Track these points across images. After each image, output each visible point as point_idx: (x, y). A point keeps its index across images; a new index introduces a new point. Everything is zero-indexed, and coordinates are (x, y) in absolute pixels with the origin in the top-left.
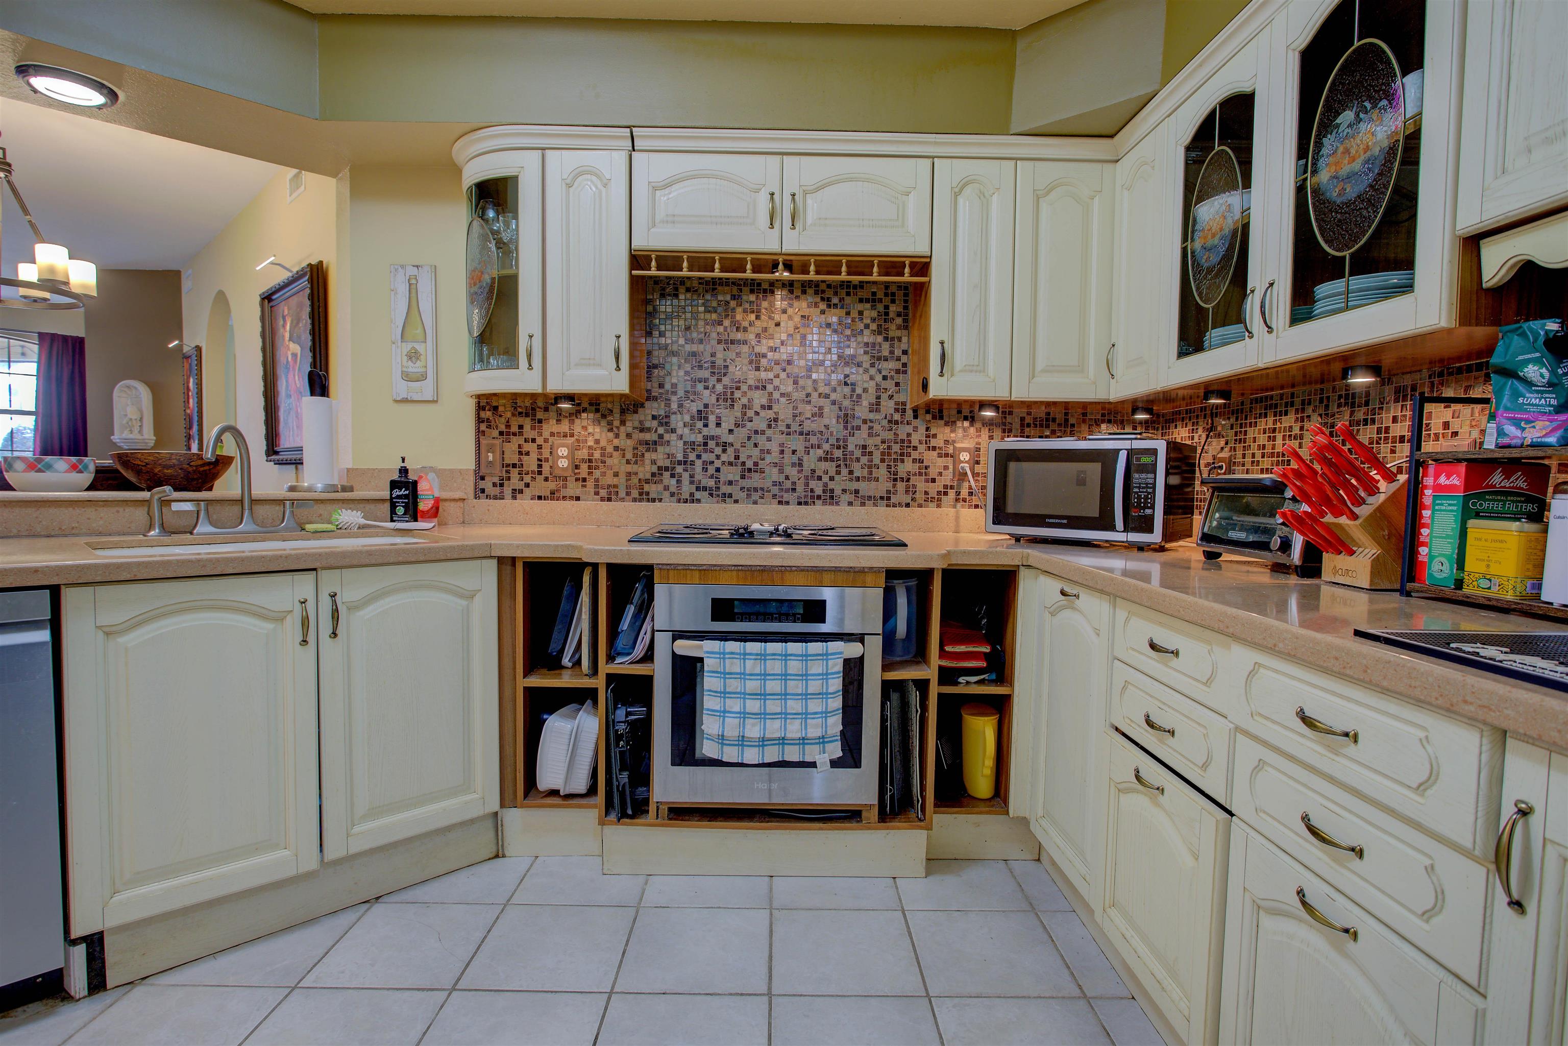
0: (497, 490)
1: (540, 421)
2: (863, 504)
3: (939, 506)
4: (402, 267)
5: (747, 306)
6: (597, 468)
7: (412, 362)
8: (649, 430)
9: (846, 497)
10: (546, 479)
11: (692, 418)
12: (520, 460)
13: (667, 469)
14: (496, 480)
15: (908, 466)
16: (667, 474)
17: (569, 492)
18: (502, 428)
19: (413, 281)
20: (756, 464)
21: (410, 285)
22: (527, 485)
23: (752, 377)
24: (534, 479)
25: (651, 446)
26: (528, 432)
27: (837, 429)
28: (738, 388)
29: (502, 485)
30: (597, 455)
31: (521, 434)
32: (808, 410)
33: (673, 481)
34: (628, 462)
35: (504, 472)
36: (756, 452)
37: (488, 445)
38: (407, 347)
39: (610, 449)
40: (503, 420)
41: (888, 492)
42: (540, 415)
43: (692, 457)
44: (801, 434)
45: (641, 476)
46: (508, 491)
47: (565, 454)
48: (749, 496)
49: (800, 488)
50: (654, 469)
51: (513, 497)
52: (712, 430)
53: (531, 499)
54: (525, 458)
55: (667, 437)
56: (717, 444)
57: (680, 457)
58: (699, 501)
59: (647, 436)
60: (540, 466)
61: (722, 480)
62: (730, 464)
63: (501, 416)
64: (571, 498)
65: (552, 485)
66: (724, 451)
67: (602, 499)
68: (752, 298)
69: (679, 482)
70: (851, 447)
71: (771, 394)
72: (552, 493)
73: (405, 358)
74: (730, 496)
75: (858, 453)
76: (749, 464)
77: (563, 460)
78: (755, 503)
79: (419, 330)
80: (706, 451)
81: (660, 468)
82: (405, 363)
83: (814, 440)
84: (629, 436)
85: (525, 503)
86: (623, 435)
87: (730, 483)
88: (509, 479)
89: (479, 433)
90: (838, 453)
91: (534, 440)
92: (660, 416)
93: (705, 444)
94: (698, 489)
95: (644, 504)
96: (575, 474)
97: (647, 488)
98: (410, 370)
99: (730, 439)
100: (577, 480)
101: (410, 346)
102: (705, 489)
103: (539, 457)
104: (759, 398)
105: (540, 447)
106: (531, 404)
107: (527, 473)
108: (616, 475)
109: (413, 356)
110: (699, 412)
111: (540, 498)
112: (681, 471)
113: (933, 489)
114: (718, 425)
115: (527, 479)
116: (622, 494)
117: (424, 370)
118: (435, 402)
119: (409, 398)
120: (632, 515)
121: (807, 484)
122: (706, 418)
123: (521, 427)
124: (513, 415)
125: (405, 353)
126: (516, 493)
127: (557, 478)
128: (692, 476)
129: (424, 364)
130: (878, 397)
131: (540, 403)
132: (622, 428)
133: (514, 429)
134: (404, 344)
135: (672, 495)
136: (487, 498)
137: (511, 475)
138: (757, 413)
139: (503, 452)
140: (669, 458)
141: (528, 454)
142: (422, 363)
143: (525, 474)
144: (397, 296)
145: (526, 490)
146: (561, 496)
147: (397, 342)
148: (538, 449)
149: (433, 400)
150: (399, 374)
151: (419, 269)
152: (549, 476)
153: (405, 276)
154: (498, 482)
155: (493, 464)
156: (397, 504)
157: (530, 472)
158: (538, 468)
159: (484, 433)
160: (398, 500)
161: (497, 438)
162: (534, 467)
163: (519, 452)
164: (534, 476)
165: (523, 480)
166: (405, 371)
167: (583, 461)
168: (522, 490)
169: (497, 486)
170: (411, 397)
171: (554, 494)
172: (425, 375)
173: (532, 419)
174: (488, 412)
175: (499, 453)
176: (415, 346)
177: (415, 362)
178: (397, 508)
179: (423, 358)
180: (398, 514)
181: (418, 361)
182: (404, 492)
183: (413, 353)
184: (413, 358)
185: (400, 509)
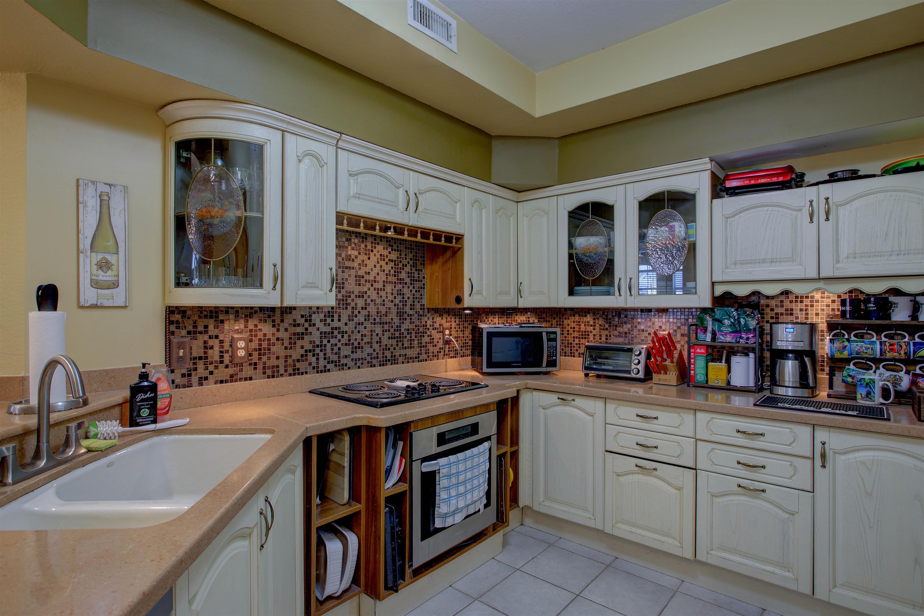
0: (185, 380)
1: (222, 322)
2: (408, 362)
3: (438, 359)
4: (93, 183)
5: (353, 245)
6: (264, 354)
7: (103, 271)
8: (299, 325)
9: (401, 359)
10: (227, 367)
11: (325, 316)
12: (205, 353)
13: (310, 351)
14: (184, 371)
15: (426, 339)
16: (310, 354)
17: (244, 375)
18: (191, 328)
19: (106, 198)
20: (359, 343)
21: (101, 201)
22: (211, 373)
23: (357, 290)
24: (216, 367)
25: (300, 336)
26: (212, 330)
27: (396, 320)
28: (350, 297)
29: (190, 375)
30: (265, 345)
31: (206, 332)
32: (383, 310)
33: (314, 359)
34: (286, 348)
35: (191, 364)
36: (359, 336)
37: (178, 343)
38: (97, 257)
39: (273, 340)
40: (191, 322)
41: (418, 354)
42: (221, 317)
43: (325, 341)
44: (380, 324)
45: (294, 357)
46: (195, 380)
47: (243, 346)
48: (356, 364)
49: (380, 356)
50: (302, 352)
51: (199, 383)
52: (336, 324)
53: (215, 383)
54: (210, 352)
55: (310, 329)
56: (339, 333)
57: (318, 343)
58: (329, 370)
59: (300, 330)
60: (222, 357)
61: (342, 355)
62: (346, 344)
63: (189, 318)
64: (246, 379)
65: (231, 371)
66: (343, 337)
67: (269, 377)
68: (356, 241)
69: (318, 359)
70: (403, 330)
71: (366, 300)
72: (232, 376)
73: (95, 268)
74: (346, 365)
75: (405, 333)
76: (356, 344)
77: (241, 351)
78: (359, 367)
79: (111, 242)
80: (332, 337)
81: (306, 351)
82: (95, 272)
83: (386, 327)
84: (286, 330)
85: (210, 387)
86: (282, 329)
87: (346, 357)
88: (196, 369)
89: (169, 334)
90: (397, 334)
91: (217, 337)
92: (306, 315)
93: (333, 333)
94: (328, 363)
95: (297, 376)
96: (249, 360)
97: (298, 365)
98: (101, 278)
99: (345, 328)
100: (250, 364)
101: (100, 256)
102: (332, 362)
103: (221, 350)
104: (360, 303)
105: (222, 342)
107: (211, 363)
108: (278, 358)
109: (105, 265)
110: (329, 312)
111: (222, 382)
112: (319, 352)
113: (436, 350)
114: (339, 320)
115: (211, 368)
116: (282, 371)
117: (116, 278)
118: (126, 307)
119: (99, 304)
120: (291, 386)
121: (383, 353)
122: (333, 316)
123: (206, 327)
124: (200, 317)
125: (96, 262)
126: (202, 381)
127: (236, 365)
128: (325, 354)
129: (116, 273)
130: (414, 302)
132: (281, 324)
133: (200, 328)
134: (94, 255)
135: (314, 368)
136: (176, 388)
137: (198, 366)
138: (359, 312)
139: (191, 347)
140: (311, 343)
141: (212, 348)
142: (114, 273)
143: (210, 364)
144: (86, 208)
145: (211, 377)
146: (238, 378)
147: (86, 252)
148: (220, 343)
149: (124, 305)
150: (88, 281)
151: (112, 187)
152: (229, 364)
153: (96, 192)
154: (187, 373)
155: (182, 358)
156: (141, 407)
157: (214, 362)
158: (220, 358)
159: (173, 333)
160: (144, 403)
161: (185, 337)
162: (217, 358)
163: (205, 347)
164: (217, 365)
165: (207, 369)
166: (95, 280)
167: (255, 350)
168: (207, 377)
169: (185, 377)
170: (101, 304)
171: (233, 377)
172: (117, 284)
173: (215, 320)
174: (177, 315)
175: (188, 349)
176: (106, 257)
177: (105, 271)
178: (142, 411)
179: (114, 268)
180: (143, 415)
181: (110, 271)
182: (150, 395)
183: (104, 263)
184: (104, 268)
185: (145, 411)
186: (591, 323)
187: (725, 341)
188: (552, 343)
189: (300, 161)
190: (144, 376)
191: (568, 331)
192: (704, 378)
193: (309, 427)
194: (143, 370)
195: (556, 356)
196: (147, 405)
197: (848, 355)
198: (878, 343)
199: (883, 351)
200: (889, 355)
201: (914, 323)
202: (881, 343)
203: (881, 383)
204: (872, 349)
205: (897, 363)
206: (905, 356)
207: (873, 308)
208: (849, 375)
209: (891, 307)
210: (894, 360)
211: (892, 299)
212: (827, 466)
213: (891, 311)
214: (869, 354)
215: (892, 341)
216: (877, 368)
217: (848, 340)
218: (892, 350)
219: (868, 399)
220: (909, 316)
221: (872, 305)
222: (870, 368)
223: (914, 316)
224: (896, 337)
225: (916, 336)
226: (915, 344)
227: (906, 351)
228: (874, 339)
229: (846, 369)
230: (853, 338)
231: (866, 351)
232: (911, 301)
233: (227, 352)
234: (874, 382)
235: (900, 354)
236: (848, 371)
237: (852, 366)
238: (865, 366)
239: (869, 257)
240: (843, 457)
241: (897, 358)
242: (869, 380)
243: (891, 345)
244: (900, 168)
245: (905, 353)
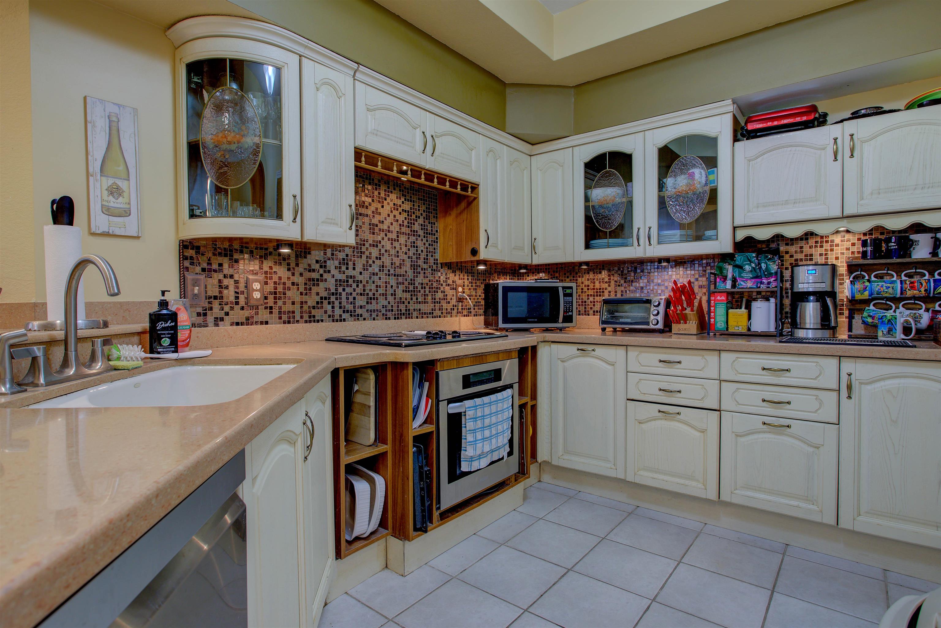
0: (201, 319)
1: (237, 261)
2: (422, 317)
3: (451, 316)
4: (101, 101)
5: (367, 192)
6: (280, 298)
7: (114, 197)
8: (314, 270)
9: (415, 314)
10: (242, 308)
11: (340, 263)
12: (220, 292)
13: (325, 298)
14: (200, 310)
15: (439, 295)
16: (325, 302)
17: (259, 318)
18: (205, 265)
19: (114, 119)
20: (374, 294)
21: (110, 122)
22: (227, 314)
23: (371, 239)
24: (232, 308)
25: (315, 282)
26: (226, 269)
27: (410, 273)
28: (364, 245)
29: (205, 315)
30: (280, 289)
31: (221, 271)
32: (397, 261)
33: (329, 307)
34: (301, 294)
35: (207, 303)
36: (373, 287)
37: (193, 280)
38: (107, 182)
39: (288, 284)
40: (205, 258)
41: (432, 310)
42: (236, 256)
43: (340, 290)
44: (395, 275)
45: (310, 303)
46: (210, 319)
47: (259, 288)
48: (371, 315)
49: (395, 309)
50: (318, 299)
51: (215, 324)
52: (350, 272)
53: (231, 325)
54: (225, 292)
55: (325, 276)
56: (354, 281)
57: (333, 290)
58: (344, 320)
59: (315, 275)
60: (237, 298)
61: (357, 305)
62: (361, 294)
63: (203, 255)
64: (262, 323)
65: (247, 313)
66: (358, 286)
67: (284, 322)
68: (370, 187)
69: (333, 307)
70: (417, 284)
71: (380, 250)
72: (247, 319)
73: (106, 193)
74: (361, 315)
75: (420, 287)
76: (371, 295)
77: (257, 293)
78: (374, 319)
79: (122, 168)
80: (348, 286)
81: (321, 298)
82: (105, 197)
83: (400, 279)
84: (301, 275)
85: (225, 328)
86: (297, 274)
87: (361, 307)
88: (211, 309)
89: (183, 270)
90: (411, 288)
91: (232, 276)
92: (321, 261)
93: (348, 281)
94: (344, 312)
95: (313, 324)
96: (265, 303)
97: (314, 312)
98: (112, 204)
99: (360, 278)
100: (266, 308)
101: (111, 181)
102: (348, 311)
103: (236, 290)
104: (375, 252)
105: (236, 282)
106: (229, 246)
107: (227, 304)
108: (293, 303)
109: (116, 191)
110: (344, 259)
111: (237, 324)
112: (334, 300)
113: (449, 307)
114: (354, 269)
115: (227, 308)
116: (298, 317)
117: (127, 206)
118: (138, 237)
119: (111, 232)
120: (308, 333)
121: (398, 307)
122: (347, 264)
123: (221, 265)
124: (214, 254)
125: (107, 187)
126: (218, 321)
127: (252, 307)
128: (340, 303)
129: (128, 201)
130: (427, 255)
131: (236, 246)
132: (296, 268)
133: (215, 266)
134: (104, 179)
135: (329, 316)
137: (213, 306)
138: (374, 262)
139: (206, 285)
140: (326, 291)
141: (227, 287)
142: (126, 200)
143: (225, 305)
144: (95, 128)
145: (226, 318)
146: (254, 321)
147: (96, 176)
148: (235, 283)
149: (136, 235)
150: (99, 207)
151: (121, 108)
152: (245, 306)
153: (105, 111)
154: (202, 312)
155: (197, 296)
156: (162, 336)
157: (229, 303)
158: (235, 299)
159: (187, 269)
160: (164, 332)
161: (200, 274)
162: (232, 299)
163: (220, 286)
164: (232, 306)
165: (223, 310)
166: (106, 206)
167: (271, 293)
168: (223, 318)
169: (200, 316)
170: (113, 232)
171: (249, 320)
172: (128, 212)
173: (229, 259)
174: (191, 251)
175: (203, 287)
176: (116, 182)
177: (116, 198)
178: (163, 340)
179: (125, 194)
180: (164, 345)
181: (121, 197)
182: (170, 323)
183: (114, 188)
184: (115, 194)
185: (166, 340)
186: (606, 280)
187: (746, 287)
188: (568, 298)
189: (318, 89)
190: (164, 304)
191: (582, 289)
192: (725, 325)
193: (338, 358)
194: (163, 298)
195: (572, 311)
196: (168, 334)
197: (869, 296)
198: (899, 282)
199: (904, 289)
200: (909, 293)
201: (935, 259)
202: (901, 282)
203: (902, 320)
204: (892, 288)
205: (916, 302)
206: (925, 294)
207: (894, 247)
208: (869, 316)
209: (912, 245)
210: (914, 298)
211: (913, 237)
212: (853, 396)
213: (912, 249)
214: (889, 293)
215: (912, 280)
216: (897, 308)
217: (869, 281)
218: (912, 288)
219: (889, 335)
220: (930, 253)
221: (893, 244)
222: (890, 308)
223: (934, 253)
224: (915, 277)
225: (936, 274)
226: (935, 281)
227: (926, 288)
228: (895, 279)
229: (866, 309)
230: (873, 279)
231: (887, 290)
232: (932, 238)
233: (243, 293)
234: (896, 319)
235: (921, 291)
236: (868, 312)
237: (872, 307)
238: (885, 306)
239: (894, 192)
240: (869, 387)
241: (917, 296)
242: (891, 317)
243: (912, 283)
244: (925, 101)
245: (926, 290)
